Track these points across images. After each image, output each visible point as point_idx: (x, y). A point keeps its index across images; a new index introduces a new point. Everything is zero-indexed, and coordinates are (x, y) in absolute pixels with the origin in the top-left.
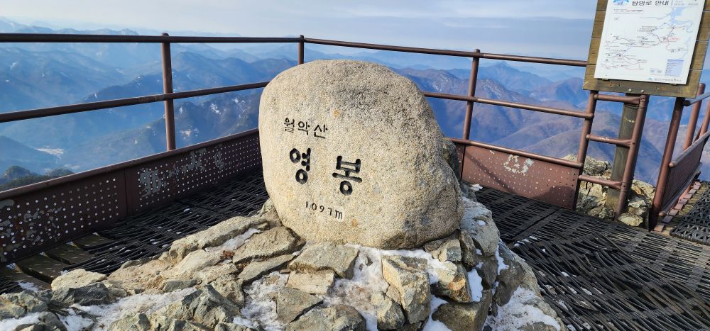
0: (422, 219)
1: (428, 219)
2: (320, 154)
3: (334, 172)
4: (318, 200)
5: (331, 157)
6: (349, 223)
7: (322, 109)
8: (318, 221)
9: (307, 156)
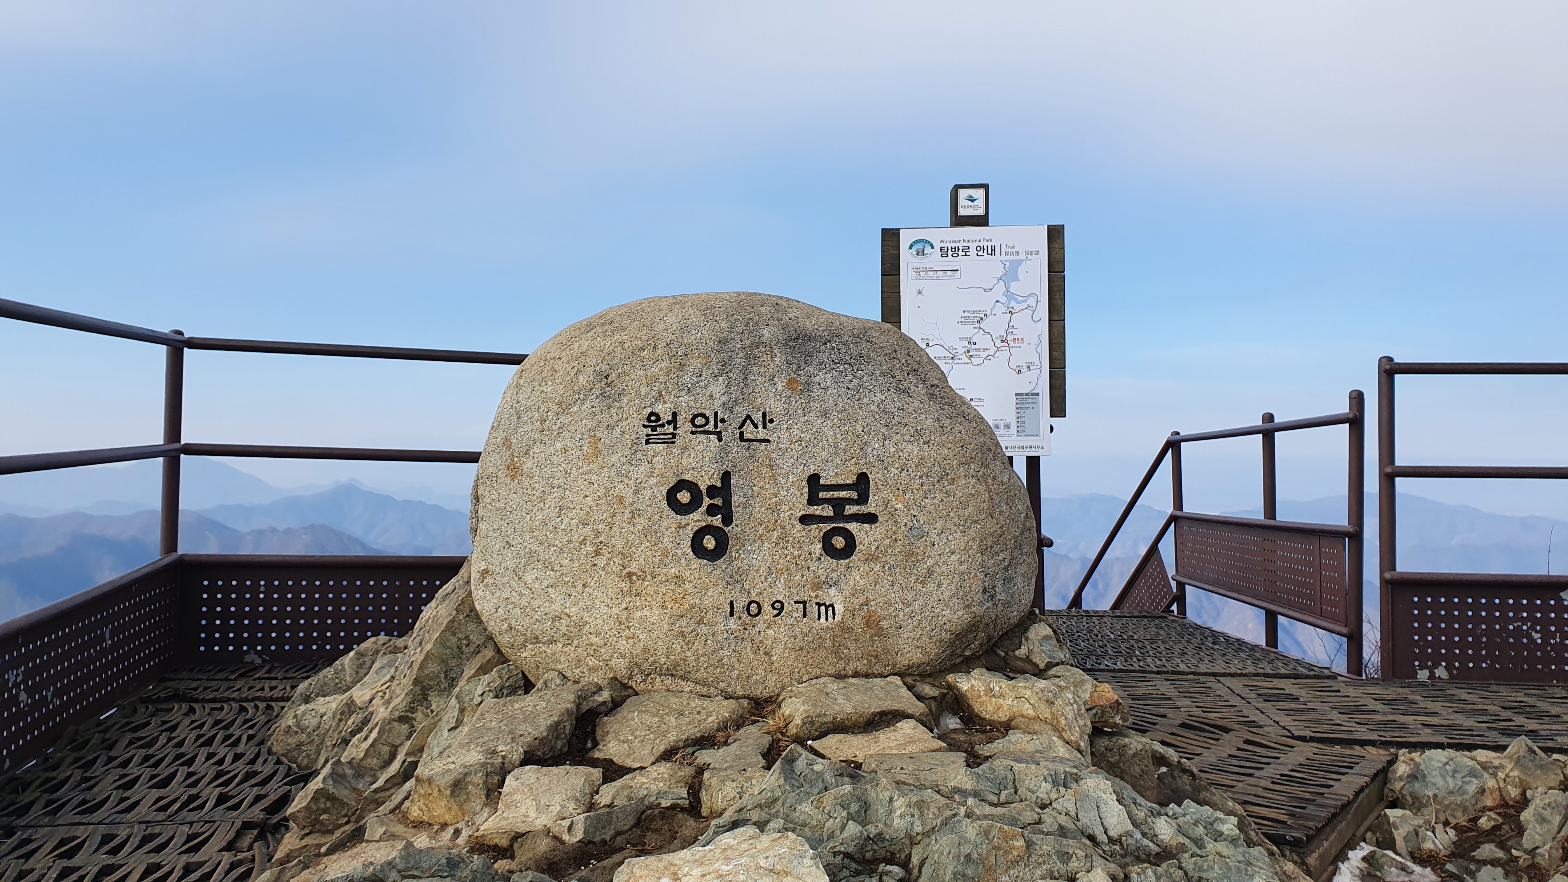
0: (1005, 580)
1: (1011, 580)
2: (758, 479)
3: (803, 513)
4: (765, 589)
5: (791, 480)
6: (858, 626)
7: (755, 379)
8: (769, 643)
9: (723, 488)
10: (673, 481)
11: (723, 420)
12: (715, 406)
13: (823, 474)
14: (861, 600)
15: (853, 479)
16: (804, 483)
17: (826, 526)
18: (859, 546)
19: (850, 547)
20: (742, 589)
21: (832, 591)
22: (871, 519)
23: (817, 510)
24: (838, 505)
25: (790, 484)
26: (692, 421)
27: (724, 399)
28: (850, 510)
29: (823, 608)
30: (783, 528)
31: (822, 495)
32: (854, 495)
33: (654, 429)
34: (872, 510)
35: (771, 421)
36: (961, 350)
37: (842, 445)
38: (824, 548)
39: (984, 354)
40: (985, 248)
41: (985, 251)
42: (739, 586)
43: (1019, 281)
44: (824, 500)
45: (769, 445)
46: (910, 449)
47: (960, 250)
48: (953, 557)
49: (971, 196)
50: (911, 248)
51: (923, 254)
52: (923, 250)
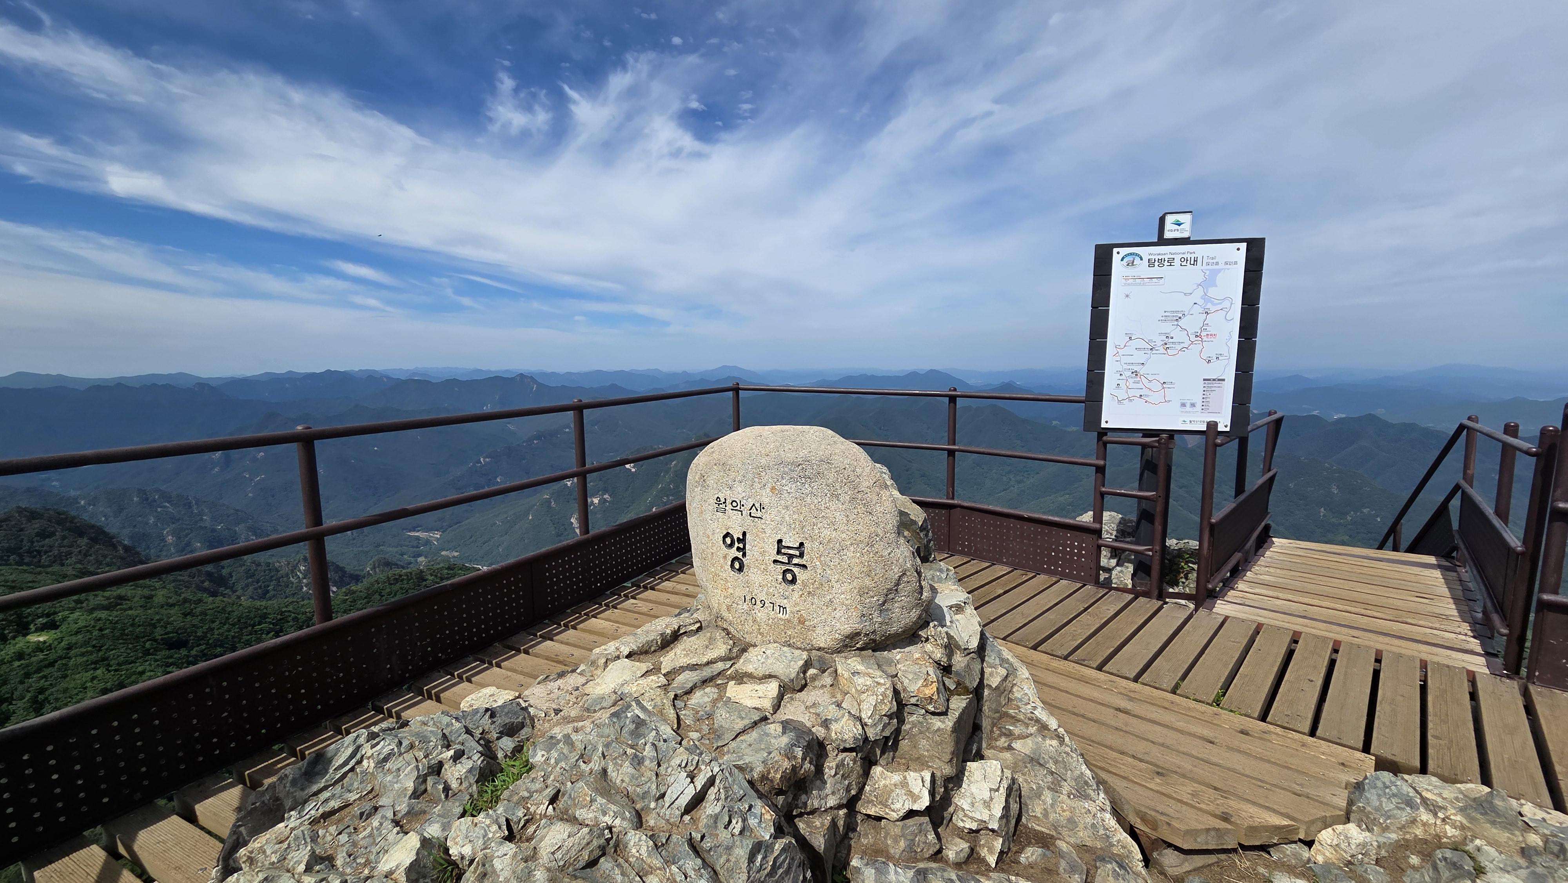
0: (881, 611)
1: (887, 610)
2: (757, 538)
3: (775, 558)
4: (758, 593)
5: (770, 540)
6: (796, 620)
7: (757, 486)
8: (759, 619)
9: (742, 540)
10: (725, 533)
11: (743, 505)
12: (740, 498)
13: (784, 540)
14: (798, 609)
15: (797, 545)
16: (776, 543)
17: (784, 568)
18: (798, 581)
19: (793, 581)
20: (749, 591)
21: (785, 601)
22: (804, 567)
23: (780, 558)
24: (791, 557)
25: (770, 542)
26: (732, 503)
27: (744, 494)
28: (795, 561)
29: (781, 608)
30: (766, 564)
31: (783, 551)
32: (797, 553)
33: (719, 505)
34: (805, 563)
35: (763, 508)
36: (1160, 343)
37: (793, 526)
38: (783, 579)
39: (1179, 347)
40: (1189, 259)
41: (1189, 262)
42: (748, 589)
43: (1216, 286)
44: (785, 554)
45: (763, 521)
46: (826, 533)
47: (1166, 262)
48: (842, 596)
49: (1178, 221)
50: (1122, 260)
51: (1133, 265)
52: (1133, 262)
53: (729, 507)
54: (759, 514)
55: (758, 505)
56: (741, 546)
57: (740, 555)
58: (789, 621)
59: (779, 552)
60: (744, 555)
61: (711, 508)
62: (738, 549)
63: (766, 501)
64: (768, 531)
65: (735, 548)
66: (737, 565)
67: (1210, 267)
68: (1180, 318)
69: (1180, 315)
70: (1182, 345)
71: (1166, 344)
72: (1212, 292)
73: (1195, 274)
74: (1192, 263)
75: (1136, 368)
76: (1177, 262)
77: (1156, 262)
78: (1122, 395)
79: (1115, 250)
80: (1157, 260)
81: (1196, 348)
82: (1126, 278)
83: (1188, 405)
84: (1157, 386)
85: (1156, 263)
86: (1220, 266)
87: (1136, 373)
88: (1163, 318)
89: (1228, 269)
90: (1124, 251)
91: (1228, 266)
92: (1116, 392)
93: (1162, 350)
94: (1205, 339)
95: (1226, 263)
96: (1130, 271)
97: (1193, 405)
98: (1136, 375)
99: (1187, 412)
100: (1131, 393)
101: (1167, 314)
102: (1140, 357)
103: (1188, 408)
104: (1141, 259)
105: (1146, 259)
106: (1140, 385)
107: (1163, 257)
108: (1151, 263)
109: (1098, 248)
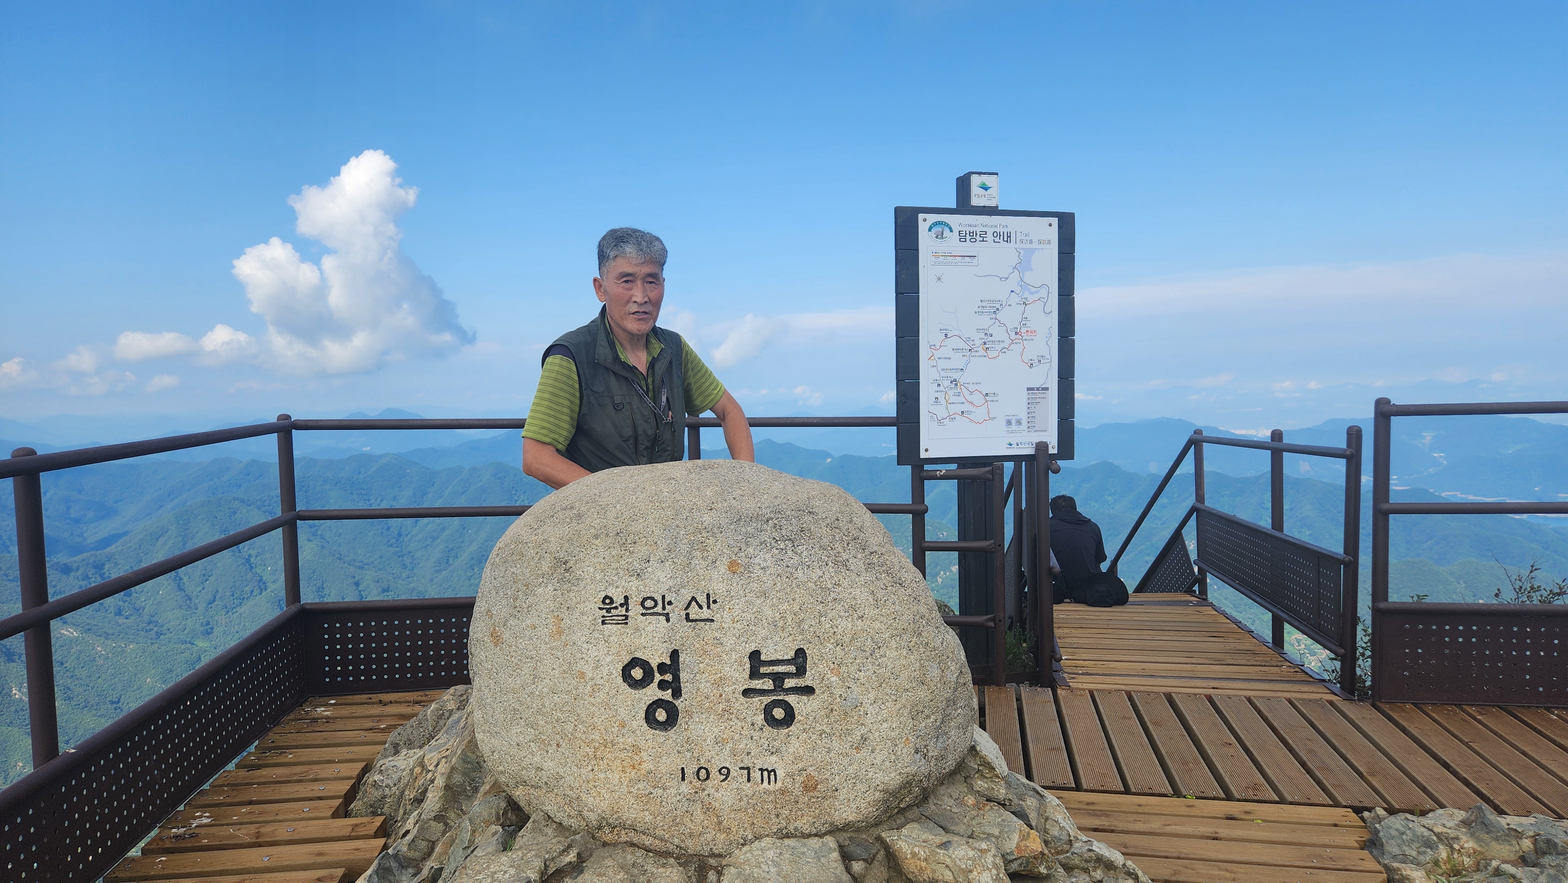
2: (704, 657)
3: (746, 687)
4: (712, 757)
5: (734, 657)
6: (798, 790)
7: (698, 563)
8: (717, 805)
9: (673, 665)
10: (627, 659)
11: (670, 603)
12: (663, 589)
13: (763, 651)
14: (801, 765)
15: (791, 655)
16: (747, 660)
17: (767, 700)
18: (798, 717)
19: (790, 717)
20: (692, 756)
21: (774, 758)
22: (809, 691)
23: (758, 684)
24: (778, 678)
25: (733, 660)
26: (642, 604)
27: (670, 583)
28: (789, 683)
29: (765, 774)
30: (728, 701)
31: (763, 670)
32: (792, 669)
33: (608, 611)
34: (809, 683)
35: (715, 602)
36: (978, 342)
37: (781, 624)
38: (766, 719)
39: (999, 347)
40: (1002, 234)
41: (1002, 237)
42: (689, 755)
43: (1032, 270)
44: (765, 675)
45: (714, 625)
46: (845, 625)
47: (978, 235)
48: (885, 725)
49: (984, 184)
50: (930, 230)
51: (942, 238)
52: (942, 233)
53: (635, 609)
54: (705, 613)
55: (702, 599)
56: (668, 677)
57: (667, 695)
58: (783, 792)
59: (754, 674)
60: (677, 693)
61: (587, 620)
62: (662, 685)
63: (718, 588)
64: (729, 641)
65: (655, 685)
66: (661, 715)
67: (1023, 246)
68: (998, 309)
69: (998, 306)
70: (1002, 345)
71: (985, 343)
72: (1028, 277)
73: (1007, 254)
74: (1006, 239)
75: (955, 375)
76: (989, 237)
77: (968, 235)
78: (941, 411)
79: (921, 216)
80: (968, 232)
81: (1017, 348)
82: (936, 255)
83: (1014, 422)
84: (978, 399)
85: (968, 238)
86: (1035, 245)
87: (954, 381)
88: (980, 310)
89: (1042, 249)
90: (933, 218)
91: (1041, 246)
92: (935, 409)
93: (982, 352)
94: (1025, 337)
95: (1040, 242)
96: (941, 246)
97: (1019, 422)
98: (956, 385)
99: (1012, 432)
100: (953, 409)
101: (984, 304)
102: (958, 361)
103: (1014, 427)
104: (951, 231)
105: (956, 230)
106: (961, 399)
107: (974, 229)
108: (962, 238)
109: (898, 211)
